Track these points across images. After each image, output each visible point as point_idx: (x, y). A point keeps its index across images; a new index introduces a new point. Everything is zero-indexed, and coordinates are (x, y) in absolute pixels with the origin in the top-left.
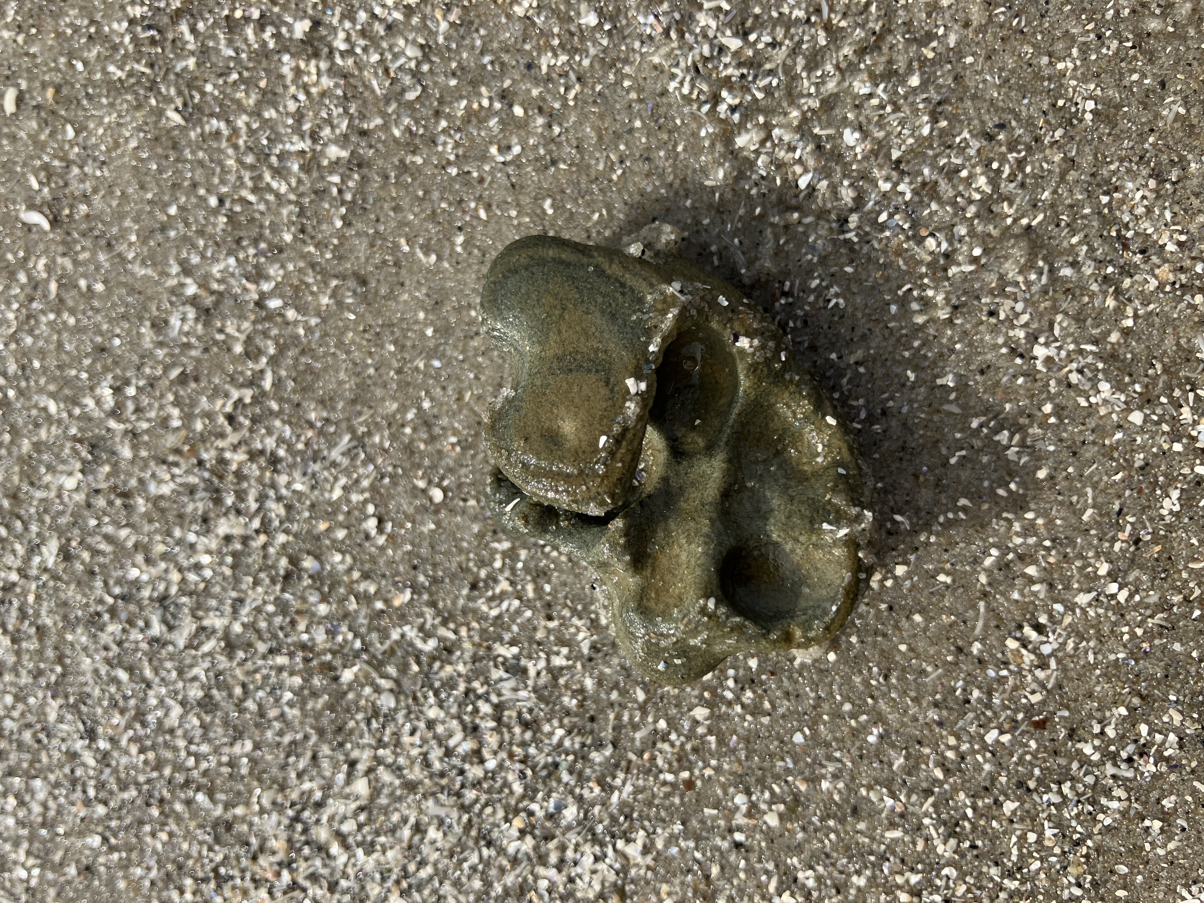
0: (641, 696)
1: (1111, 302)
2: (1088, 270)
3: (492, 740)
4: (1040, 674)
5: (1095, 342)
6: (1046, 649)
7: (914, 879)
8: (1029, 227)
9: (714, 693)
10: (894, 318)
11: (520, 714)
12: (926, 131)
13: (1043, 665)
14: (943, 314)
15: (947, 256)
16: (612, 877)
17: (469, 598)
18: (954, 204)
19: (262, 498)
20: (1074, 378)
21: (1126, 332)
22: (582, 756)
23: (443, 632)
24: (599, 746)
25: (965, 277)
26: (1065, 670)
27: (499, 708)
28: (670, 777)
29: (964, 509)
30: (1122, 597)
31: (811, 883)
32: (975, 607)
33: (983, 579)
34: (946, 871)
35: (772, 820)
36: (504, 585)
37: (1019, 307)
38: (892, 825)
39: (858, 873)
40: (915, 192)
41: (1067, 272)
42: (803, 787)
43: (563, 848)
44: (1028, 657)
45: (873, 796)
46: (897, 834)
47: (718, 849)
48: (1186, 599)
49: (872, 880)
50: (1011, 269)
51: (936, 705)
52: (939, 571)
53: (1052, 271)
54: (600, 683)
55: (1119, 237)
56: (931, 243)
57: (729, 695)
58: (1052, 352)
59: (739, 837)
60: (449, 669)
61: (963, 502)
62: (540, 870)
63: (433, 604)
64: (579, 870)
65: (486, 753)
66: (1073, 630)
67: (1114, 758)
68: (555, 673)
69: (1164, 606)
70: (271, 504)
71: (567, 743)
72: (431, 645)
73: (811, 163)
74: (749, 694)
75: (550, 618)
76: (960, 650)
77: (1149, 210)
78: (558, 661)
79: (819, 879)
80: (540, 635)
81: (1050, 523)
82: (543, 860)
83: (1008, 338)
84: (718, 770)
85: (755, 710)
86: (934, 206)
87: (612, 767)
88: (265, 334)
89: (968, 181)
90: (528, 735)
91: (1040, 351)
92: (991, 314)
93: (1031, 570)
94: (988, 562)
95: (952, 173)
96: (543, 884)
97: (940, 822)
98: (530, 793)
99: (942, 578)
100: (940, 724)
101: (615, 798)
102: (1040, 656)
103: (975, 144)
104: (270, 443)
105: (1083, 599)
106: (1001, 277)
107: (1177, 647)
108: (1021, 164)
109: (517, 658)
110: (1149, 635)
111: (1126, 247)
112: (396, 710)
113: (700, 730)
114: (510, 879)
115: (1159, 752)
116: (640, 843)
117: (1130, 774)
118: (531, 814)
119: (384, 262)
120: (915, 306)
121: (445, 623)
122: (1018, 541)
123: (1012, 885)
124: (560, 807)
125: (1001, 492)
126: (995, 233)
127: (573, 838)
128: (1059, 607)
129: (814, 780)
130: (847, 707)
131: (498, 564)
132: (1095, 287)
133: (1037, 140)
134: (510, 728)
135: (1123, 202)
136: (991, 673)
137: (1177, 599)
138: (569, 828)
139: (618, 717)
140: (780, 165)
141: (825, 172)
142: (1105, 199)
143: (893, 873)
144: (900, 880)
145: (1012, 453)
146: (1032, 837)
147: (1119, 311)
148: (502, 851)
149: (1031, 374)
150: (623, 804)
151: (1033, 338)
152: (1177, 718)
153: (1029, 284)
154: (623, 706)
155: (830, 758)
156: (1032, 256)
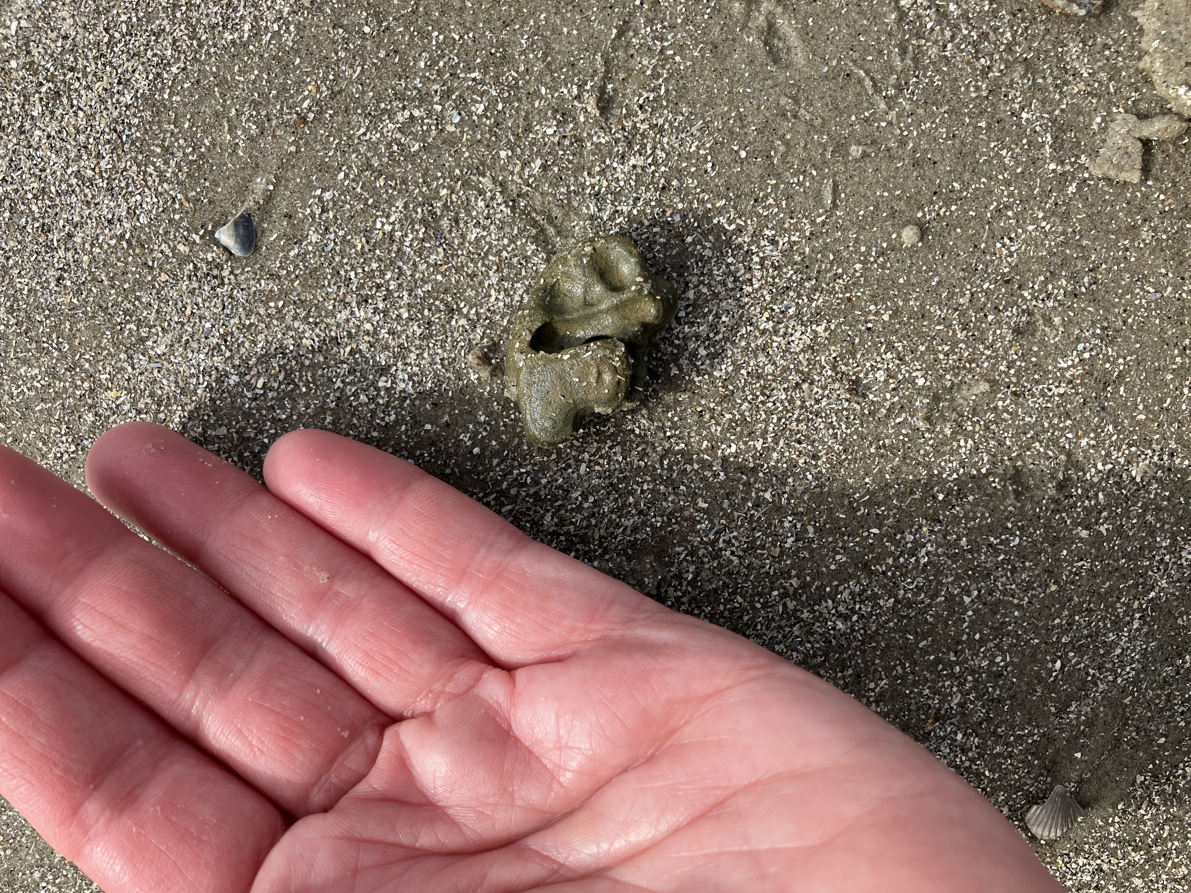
0: (831, 257)
1: (1057, 97)
2: (1050, 80)
3: (758, 274)
4: (1009, 259)
5: (1049, 113)
6: (1013, 249)
7: (947, 348)
8: (1026, 59)
9: (865, 257)
10: (962, 93)
11: (773, 263)
12: (986, 8)
13: (1011, 256)
14: (984, 94)
15: (989, 67)
16: (808, 342)
17: (753, 206)
18: (995, 44)
19: (654, 148)
20: (1038, 129)
21: (1062, 111)
22: (801, 284)
23: (738, 221)
24: (809, 279)
25: (996, 78)
26: (1020, 259)
27: (763, 259)
28: (841, 296)
29: (984, 183)
30: (1047, 228)
31: (900, 349)
32: (983, 227)
33: (989, 215)
34: (961, 345)
35: (886, 317)
36: (771, 201)
37: (1018, 94)
38: (939, 324)
39: (922, 344)
40: (979, 36)
41: (1040, 81)
42: (901, 304)
43: (787, 327)
44: (1005, 252)
45: (932, 310)
46: (941, 327)
47: (860, 330)
48: (1074, 231)
49: (928, 348)
50: (1016, 76)
51: (963, 270)
52: (969, 210)
53: (1034, 80)
54: (812, 251)
55: (1064, 67)
56: (982, 60)
57: (872, 259)
58: (1030, 116)
59: (870, 325)
60: (740, 239)
61: (983, 180)
62: (775, 338)
63: (735, 208)
64: (793, 338)
65: (754, 281)
66: (1024, 241)
67: (1036, 299)
68: (792, 244)
69: (1064, 233)
70: (658, 152)
71: (794, 278)
72: (733, 227)
73: (933, 17)
74: (881, 259)
75: (792, 218)
76: (976, 246)
77: (1078, 58)
78: (794, 239)
79: (904, 347)
80: (786, 226)
81: (1020, 193)
82: (776, 332)
83: (1011, 108)
84: (863, 293)
85: (883, 267)
86: (986, 44)
87: (815, 289)
88: (663, 67)
89: (1002, 34)
90: (776, 273)
91: (1024, 115)
92: (1005, 96)
93: (1010, 213)
94: (992, 207)
95: (996, 29)
96: (775, 344)
97: (960, 323)
98: (774, 301)
99: (971, 213)
100: (964, 279)
101: (814, 305)
102: (1010, 251)
103: (1008, 17)
104: (661, 121)
105: (1031, 228)
106: (1012, 80)
107: (1068, 251)
108: (1026, 28)
109: (774, 236)
110: (1057, 245)
111: (1066, 73)
112: (711, 258)
113: (858, 274)
114: (759, 342)
115: (1055, 297)
116: (824, 325)
117: (1042, 306)
118: (773, 310)
119: (727, 38)
120: (972, 89)
121: (740, 217)
122: (1005, 199)
123: (988, 352)
124: (788, 308)
125: (1000, 177)
126: (1011, 59)
127: (792, 323)
128: (1020, 231)
129: (906, 301)
130: (924, 268)
131: (769, 191)
132: (1051, 89)
133: (1035, 19)
134: (767, 270)
135: (1067, 52)
136: (988, 258)
137: (1070, 230)
138: (791, 317)
139: (820, 267)
140: (919, 16)
141: (939, 22)
142: (1060, 50)
143: (937, 345)
144: (940, 348)
145: (1006, 160)
146: (998, 332)
147: (1060, 100)
148: (757, 328)
149: (1019, 125)
150: (817, 307)
151: (1022, 109)
152: (1065, 283)
153: (1023, 84)
154: (822, 262)
155: (914, 291)
156: (1027, 71)
